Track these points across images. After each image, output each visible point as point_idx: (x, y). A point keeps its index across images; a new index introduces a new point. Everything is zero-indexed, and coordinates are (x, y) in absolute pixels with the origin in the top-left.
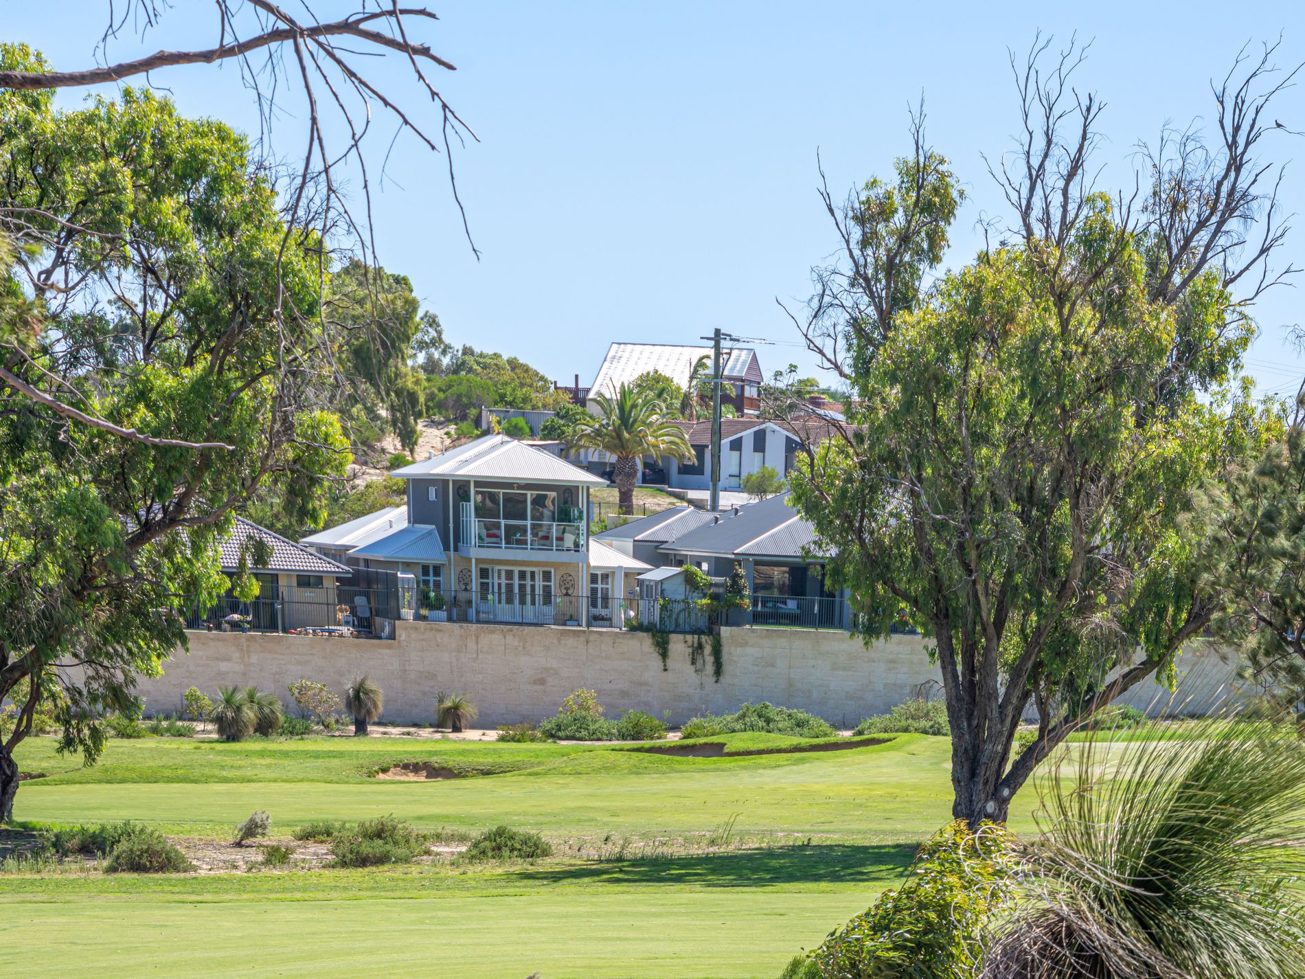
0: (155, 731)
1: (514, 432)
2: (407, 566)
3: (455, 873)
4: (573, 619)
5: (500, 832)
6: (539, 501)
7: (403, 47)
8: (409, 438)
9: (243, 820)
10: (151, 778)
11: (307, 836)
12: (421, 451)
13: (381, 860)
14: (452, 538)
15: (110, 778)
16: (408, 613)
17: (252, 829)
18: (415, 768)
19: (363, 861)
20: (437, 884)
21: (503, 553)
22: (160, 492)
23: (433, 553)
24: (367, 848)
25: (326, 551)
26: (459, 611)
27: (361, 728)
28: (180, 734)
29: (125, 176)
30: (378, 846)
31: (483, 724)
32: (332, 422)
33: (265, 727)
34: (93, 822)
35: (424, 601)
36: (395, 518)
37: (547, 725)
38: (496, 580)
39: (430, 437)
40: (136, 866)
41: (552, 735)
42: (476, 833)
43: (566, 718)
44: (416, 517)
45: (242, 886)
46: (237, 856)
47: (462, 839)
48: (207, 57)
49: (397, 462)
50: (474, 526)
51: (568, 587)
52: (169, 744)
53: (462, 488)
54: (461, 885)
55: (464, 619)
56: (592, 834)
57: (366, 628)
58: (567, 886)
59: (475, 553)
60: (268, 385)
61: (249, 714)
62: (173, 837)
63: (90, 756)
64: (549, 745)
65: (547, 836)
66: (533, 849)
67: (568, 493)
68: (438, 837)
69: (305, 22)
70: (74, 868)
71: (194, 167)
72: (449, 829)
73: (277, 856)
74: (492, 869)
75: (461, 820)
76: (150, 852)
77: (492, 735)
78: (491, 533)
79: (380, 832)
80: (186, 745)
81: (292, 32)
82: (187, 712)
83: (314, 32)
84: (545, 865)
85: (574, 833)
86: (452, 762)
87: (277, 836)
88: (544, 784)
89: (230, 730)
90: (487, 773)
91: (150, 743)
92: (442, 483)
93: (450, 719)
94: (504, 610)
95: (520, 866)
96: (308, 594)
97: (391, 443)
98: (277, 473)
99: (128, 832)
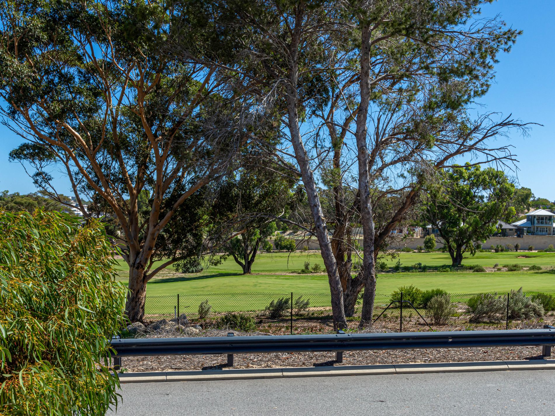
0: (486, 251)
1: (544, 209)
2: (526, 227)
3: (526, 272)
4: (550, 234)
5: (534, 266)
6: (546, 218)
7: (511, 159)
8: (529, 210)
9: (495, 264)
10: (483, 258)
11: (504, 266)
12: (530, 211)
13: (515, 270)
14: (533, 223)
15: (477, 258)
16: (525, 234)
17: (496, 265)
18: (523, 256)
19: (512, 270)
20: (523, 274)
21: (540, 225)
22: (488, 218)
23: (530, 225)
24: (513, 268)
25: (514, 226)
26: (533, 233)
27: (517, 251)
28: (489, 251)
29: (487, 177)
30: (515, 268)
31: (535, 250)
32: (513, 208)
33: (502, 250)
34: (472, 265)
35: (528, 232)
36: (525, 221)
37: (545, 250)
38: (539, 229)
39: (531, 209)
40: (477, 271)
41: (546, 251)
42: (530, 266)
43: (548, 248)
44: (527, 221)
45: (493, 274)
46: (493, 270)
47: (528, 267)
48: (485, 162)
49: (527, 213)
50: (536, 222)
51: (550, 230)
52: (487, 253)
53: (534, 216)
54: (526, 274)
55: (534, 234)
56: (549, 266)
57: (519, 236)
58: (543, 275)
59: (536, 225)
60: (505, 204)
61: (500, 249)
62: (484, 267)
63: (473, 255)
64: (545, 253)
65: (541, 267)
66: (539, 268)
67: (550, 217)
68: (525, 267)
69: (498, 157)
70: (468, 272)
71: (496, 176)
72: (527, 265)
73: (499, 270)
74: (532, 271)
75: (529, 264)
76: (480, 269)
77: (537, 251)
78: (538, 222)
79: (515, 266)
80: (490, 253)
81: (496, 159)
82: (491, 248)
83: (499, 159)
84: (540, 271)
85: (546, 266)
86: (530, 255)
87: (499, 267)
88: (544, 259)
89: (497, 251)
90: (534, 257)
91: (485, 253)
92: (532, 216)
93: (530, 249)
94: (540, 233)
95: (537, 271)
96: (511, 231)
97: (526, 211)
98: (505, 215)
99: (477, 266)
